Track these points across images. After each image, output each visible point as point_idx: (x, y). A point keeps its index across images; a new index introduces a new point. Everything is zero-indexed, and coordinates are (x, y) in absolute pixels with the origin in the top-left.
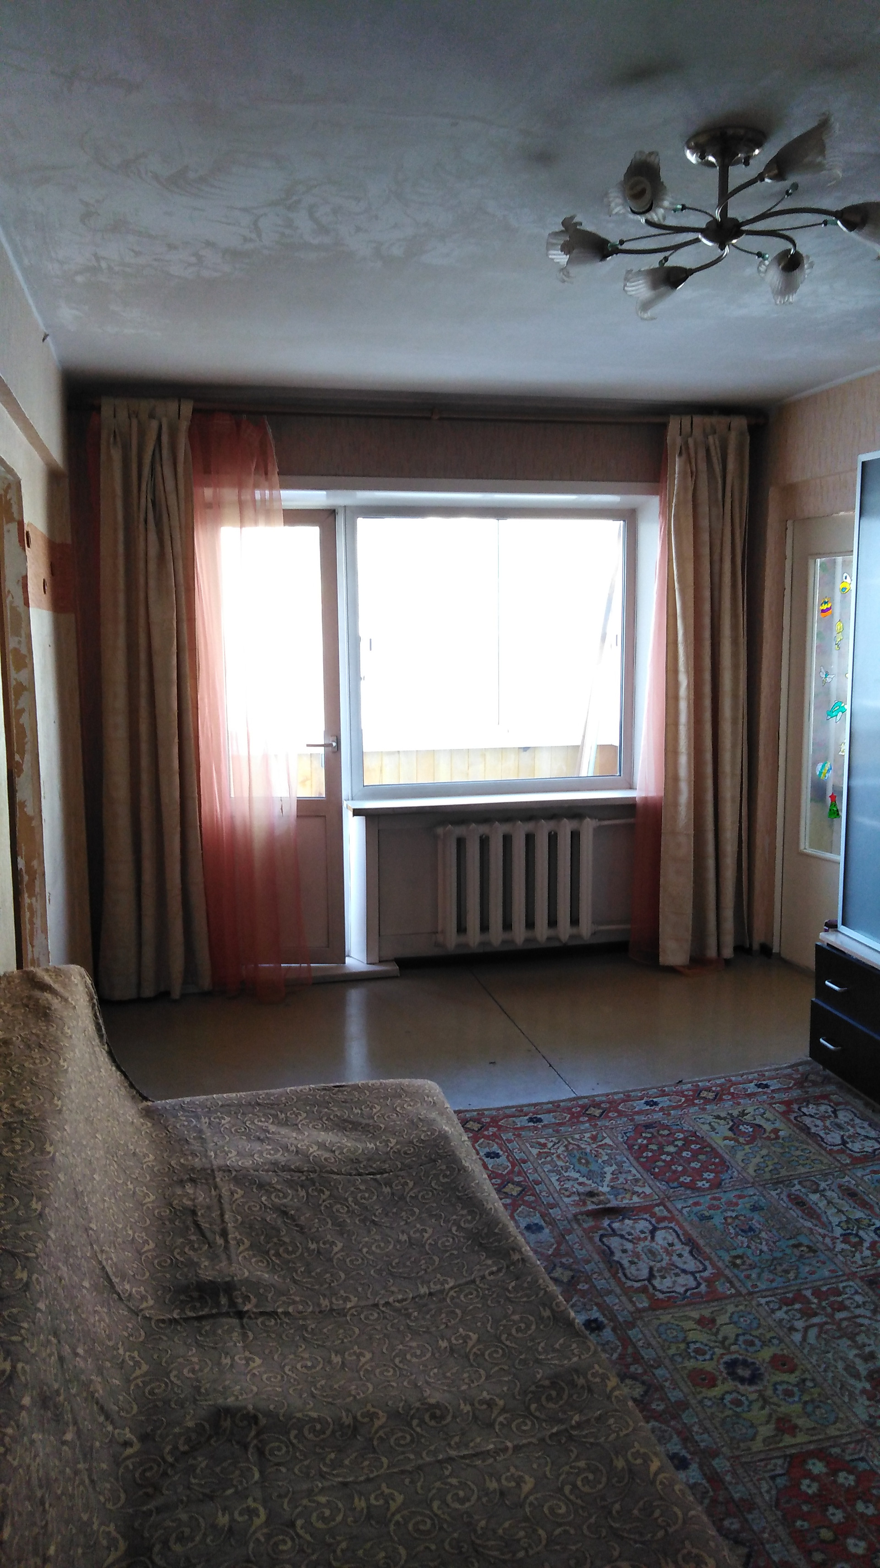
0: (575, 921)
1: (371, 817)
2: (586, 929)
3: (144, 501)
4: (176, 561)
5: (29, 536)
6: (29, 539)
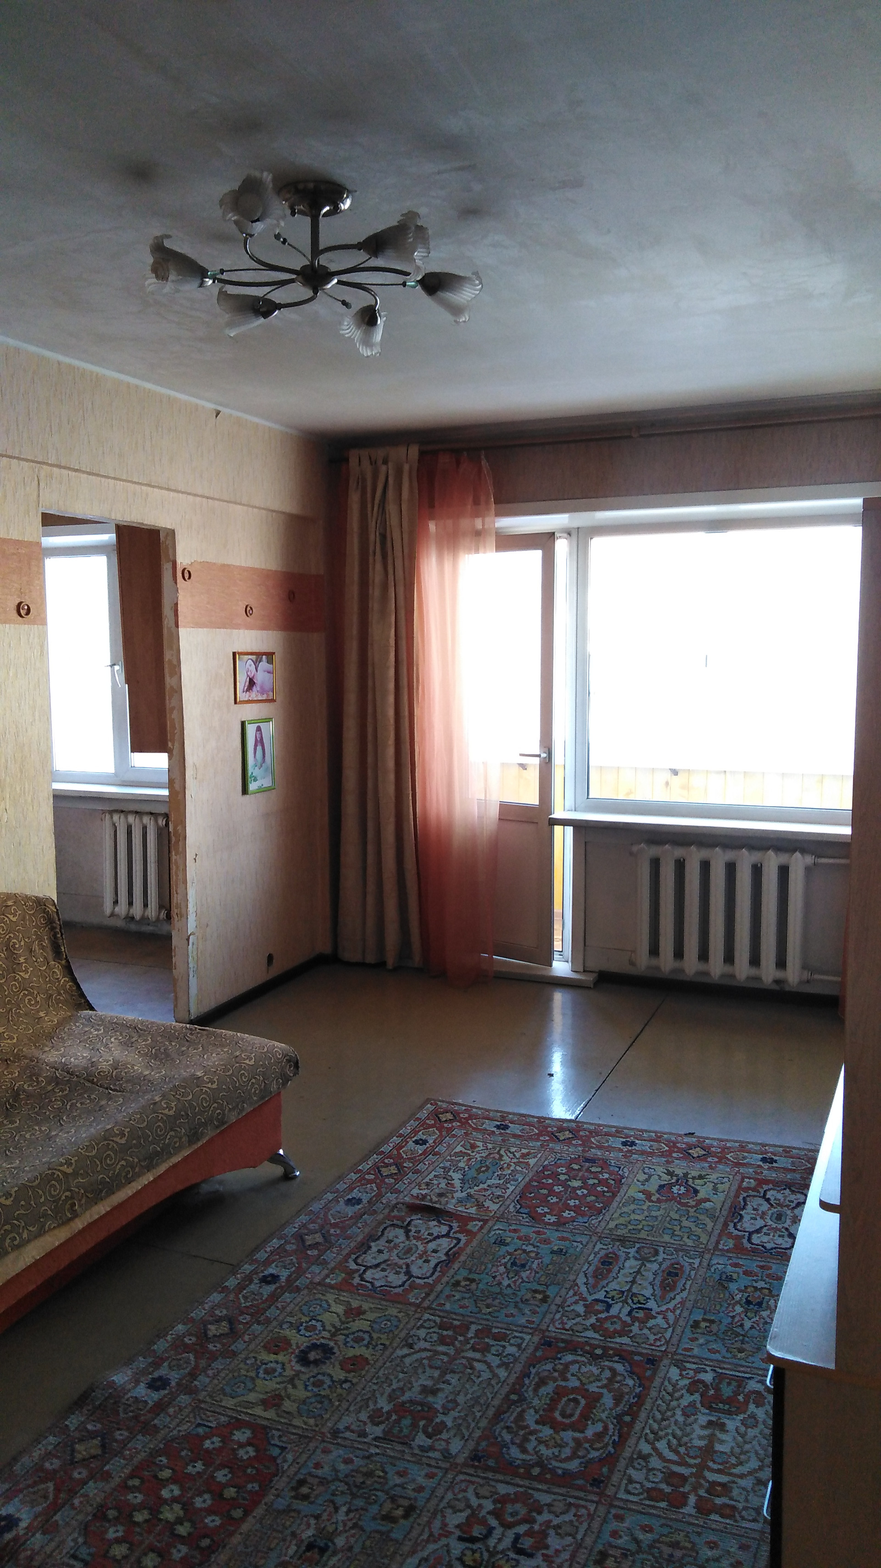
0: (781, 964)
1: (581, 828)
2: (793, 975)
3: (373, 536)
4: (397, 587)
5: (189, 572)
6: (187, 575)
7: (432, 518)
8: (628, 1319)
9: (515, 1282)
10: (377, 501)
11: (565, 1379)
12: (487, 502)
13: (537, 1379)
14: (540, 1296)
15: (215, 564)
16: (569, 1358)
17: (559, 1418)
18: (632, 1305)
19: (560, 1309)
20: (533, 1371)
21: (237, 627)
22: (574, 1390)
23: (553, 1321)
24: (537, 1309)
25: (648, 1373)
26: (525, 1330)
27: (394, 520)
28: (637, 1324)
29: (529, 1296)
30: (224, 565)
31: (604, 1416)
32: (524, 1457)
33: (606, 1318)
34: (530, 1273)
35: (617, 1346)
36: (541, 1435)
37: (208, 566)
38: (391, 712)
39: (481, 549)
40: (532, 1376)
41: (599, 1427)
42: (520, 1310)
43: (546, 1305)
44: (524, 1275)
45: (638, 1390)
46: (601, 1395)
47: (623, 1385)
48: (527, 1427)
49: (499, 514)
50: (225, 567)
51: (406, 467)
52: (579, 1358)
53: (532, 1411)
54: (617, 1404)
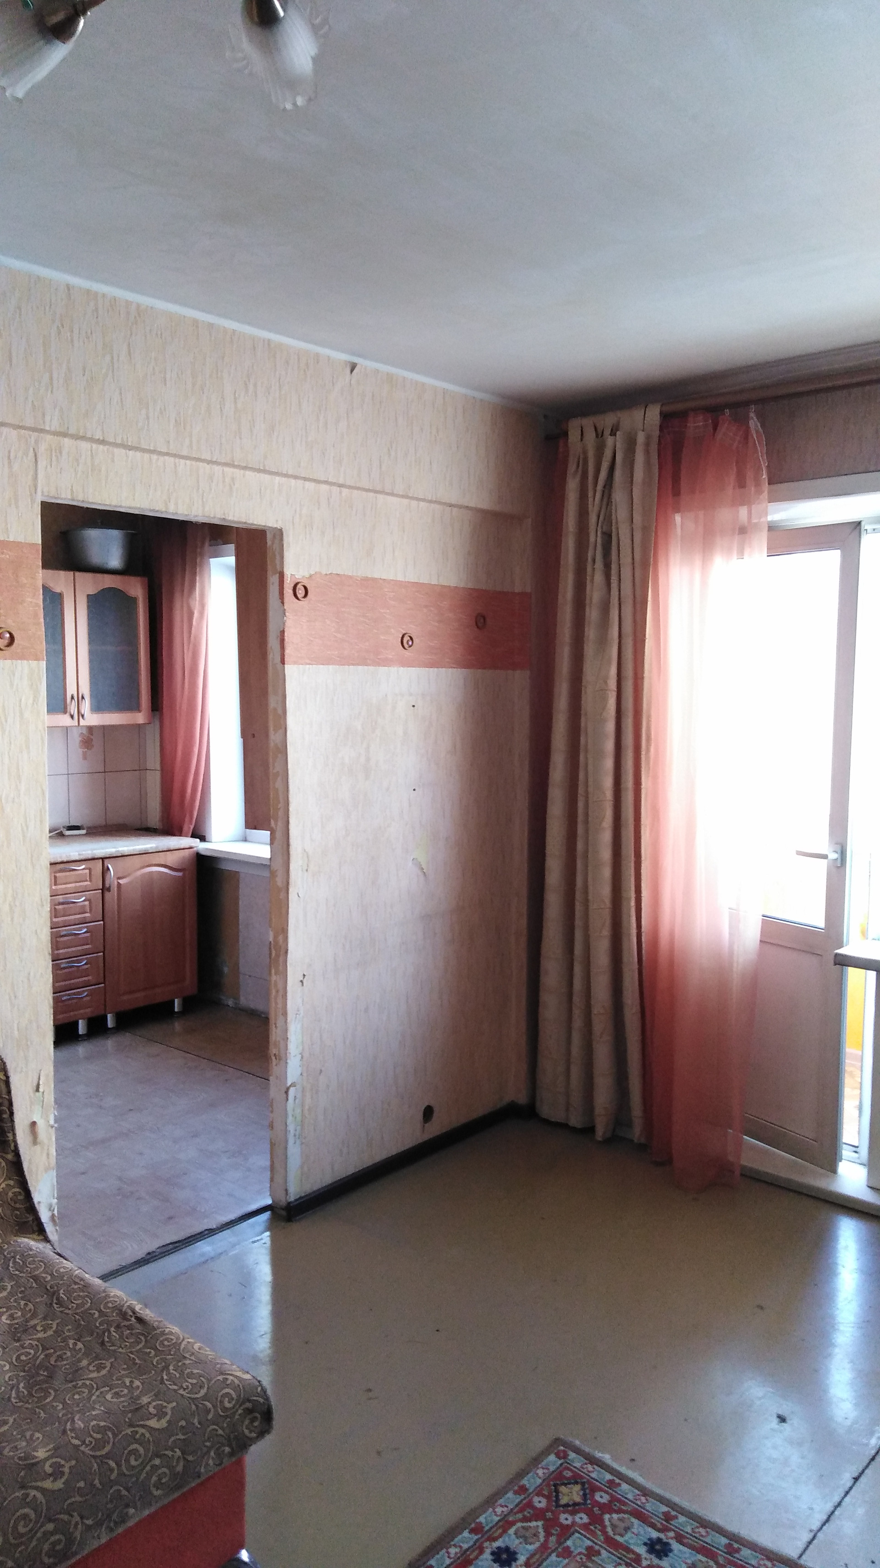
3: (595, 538)
4: (623, 608)
5: (305, 588)
6: (301, 591)
7: (677, 510)
10: (600, 487)
12: (758, 484)
15: (350, 577)
21: (386, 662)
27: (621, 513)
30: (366, 579)
37: (340, 581)
38: (608, 782)
39: (747, 551)
49: (774, 498)
50: (367, 582)
51: (641, 438)
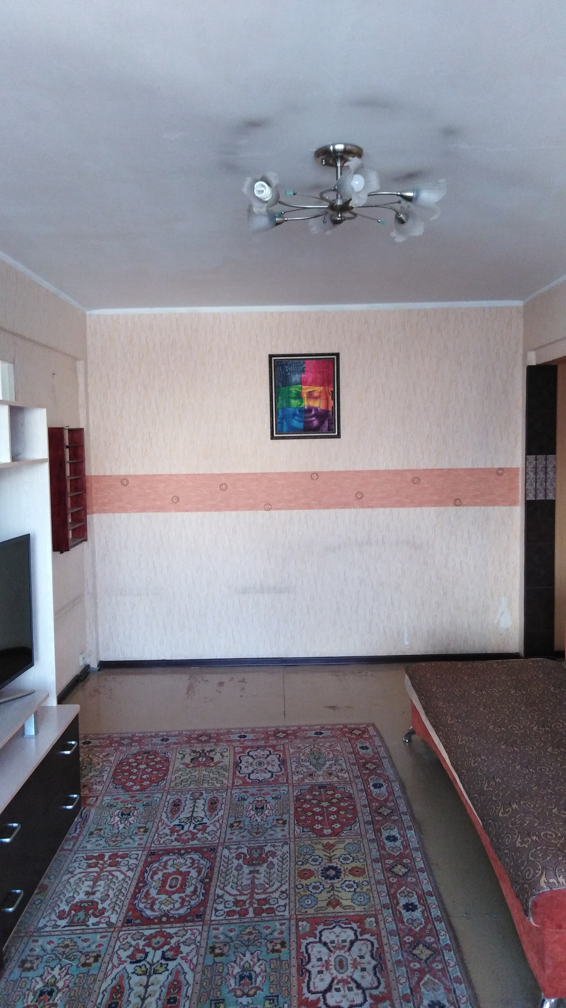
8: (148, 949)
9: (242, 960)
11: (181, 898)
13: (198, 893)
14: (217, 951)
16: (182, 911)
17: (178, 876)
18: (146, 963)
19: (198, 944)
20: (202, 897)
22: (174, 893)
23: (201, 933)
24: (214, 940)
25: (131, 913)
26: (217, 922)
28: (141, 948)
29: (226, 949)
31: (154, 883)
32: (191, 856)
33: (162, 947)
34: (233, 972)
35: (152, 926)
36: (185, 867)
40: (201, 895)
41: (156, 877)
42: (227, 936)
43: (210, 944)
44: (237, 970)
45: (136, 901)
46: (158, 893)
47: (145, 903)
48: (194, 869)
52: (177, 912)
53: (194, 876)
54: (148, 891)
